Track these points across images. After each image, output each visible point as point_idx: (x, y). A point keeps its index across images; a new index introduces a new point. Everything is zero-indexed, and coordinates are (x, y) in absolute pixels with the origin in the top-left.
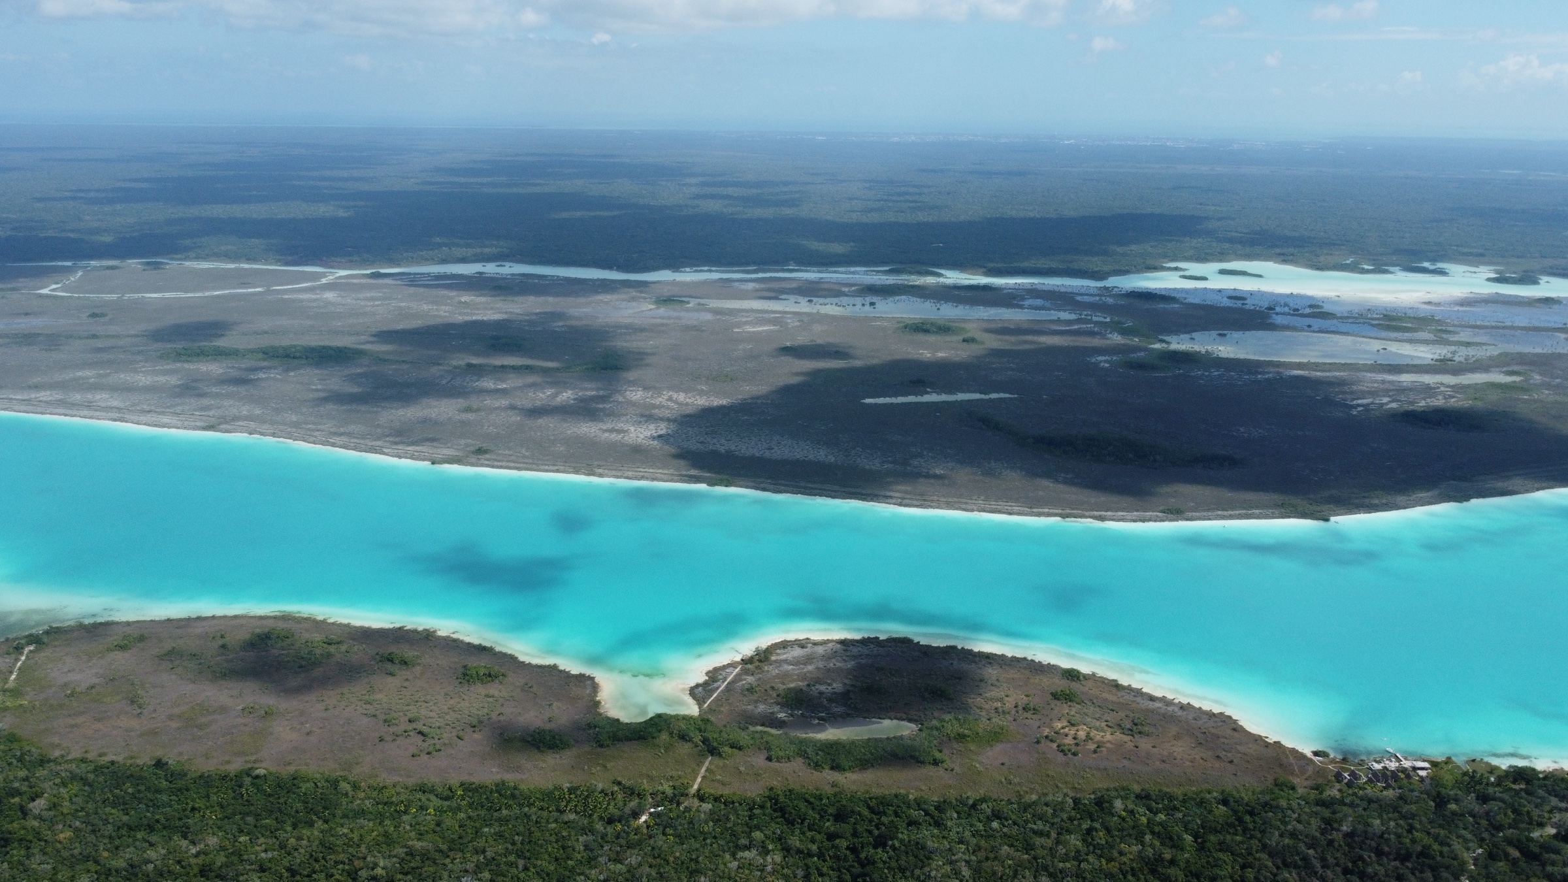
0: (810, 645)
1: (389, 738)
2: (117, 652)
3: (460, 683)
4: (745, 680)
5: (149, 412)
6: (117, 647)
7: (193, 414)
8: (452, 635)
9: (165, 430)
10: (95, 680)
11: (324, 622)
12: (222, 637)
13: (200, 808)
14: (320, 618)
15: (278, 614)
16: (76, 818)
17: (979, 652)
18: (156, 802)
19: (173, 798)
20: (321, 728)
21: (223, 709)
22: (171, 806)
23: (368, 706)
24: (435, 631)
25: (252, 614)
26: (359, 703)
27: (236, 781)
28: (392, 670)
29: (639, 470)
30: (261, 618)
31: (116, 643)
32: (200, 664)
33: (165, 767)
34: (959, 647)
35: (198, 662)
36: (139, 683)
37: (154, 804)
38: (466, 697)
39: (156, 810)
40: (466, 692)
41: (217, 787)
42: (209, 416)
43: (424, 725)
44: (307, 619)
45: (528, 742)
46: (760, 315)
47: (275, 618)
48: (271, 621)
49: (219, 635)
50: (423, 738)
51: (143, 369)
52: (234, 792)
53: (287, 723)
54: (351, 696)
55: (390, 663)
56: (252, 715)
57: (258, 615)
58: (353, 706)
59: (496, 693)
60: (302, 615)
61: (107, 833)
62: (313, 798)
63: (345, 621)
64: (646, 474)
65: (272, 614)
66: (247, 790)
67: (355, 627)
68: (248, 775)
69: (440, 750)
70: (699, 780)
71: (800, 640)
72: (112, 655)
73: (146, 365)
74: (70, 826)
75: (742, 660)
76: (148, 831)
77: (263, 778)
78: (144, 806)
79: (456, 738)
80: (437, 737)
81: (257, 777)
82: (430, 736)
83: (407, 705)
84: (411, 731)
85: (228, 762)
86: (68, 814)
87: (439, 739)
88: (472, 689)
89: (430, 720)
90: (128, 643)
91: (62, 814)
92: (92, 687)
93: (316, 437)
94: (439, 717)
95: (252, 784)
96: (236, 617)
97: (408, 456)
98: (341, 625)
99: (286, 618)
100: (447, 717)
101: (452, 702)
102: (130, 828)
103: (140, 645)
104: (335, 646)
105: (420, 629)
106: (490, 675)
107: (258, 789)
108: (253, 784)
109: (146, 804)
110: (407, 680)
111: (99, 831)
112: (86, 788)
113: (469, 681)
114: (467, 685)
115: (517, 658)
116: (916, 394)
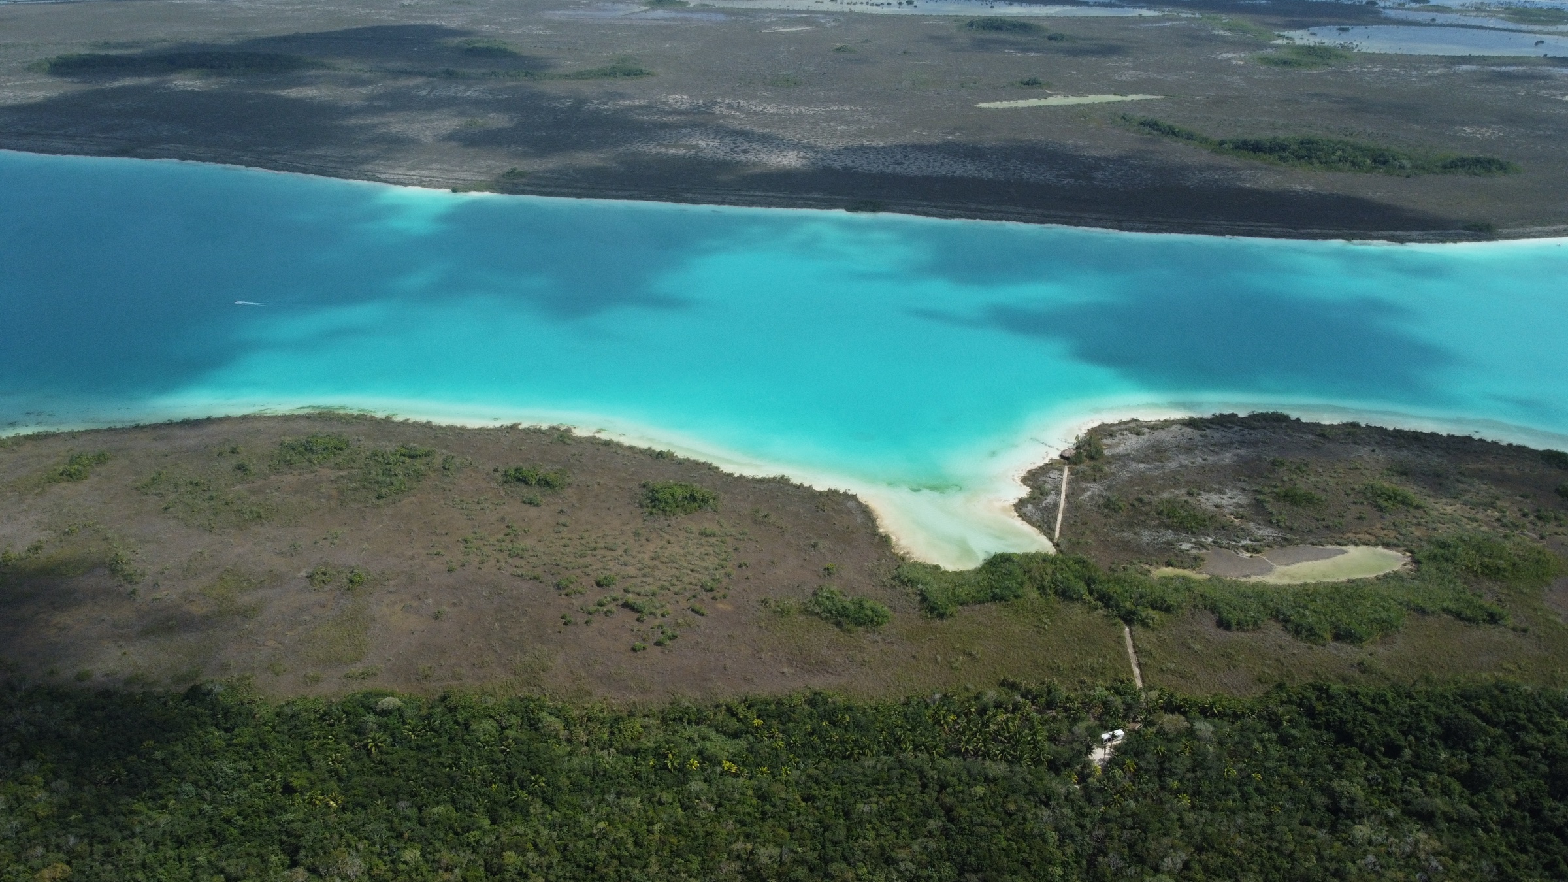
0: (1146, 430)
1: (581, 619)
2: (65, 484)
3: (651, 513)
4: (1088, 489)
5: (30, 134)
6: (64, 476)
7: (93, 137)
8: (598, 435)
9: (59, 157)
10: (43, 536)
11: (388, 421)
12: (234, 451)
13: (302, 787)
14: (380, 415)
15: (311, 411)
16: (66, 826)
17: (1395, 430)
18: (212, 777)
19: (244, 765)
20: (454, 605)
21: (276, 578)
22: (244, 786)
23: (518, 562)
24: (568, 430)
25: (269, 413)
26: (500, 556)
27: (348, 722)
28: (531, 496)
29: (742, 193)
30: (287, 418)
31: (61, 469)
32: (211, 498)
33: (208, 698)
34: (1363, 424)
35: (207, 495)
36: (116, 536)
37: (210, 783)
38: (672, 539)
39: (218, 795)
40: (667, 529)
41: (318, 738)
42: (115, 138)
43: (626, 591)
44: (358, 417)
45: (817, 614)
46: (784, 15)
47: (308, 417)
48: (303, 423)
49: (227, 448)
50: (637, 615)
51: (8, 84)
52: (351, 744)
53: (392, 598)
54: (481, 543)
55: (523, 485)
56: (328, 587)
57: (280, 413)
58: (492, 562)
59: (716, 529)
60: (350, 412)
61: (136, 860)
62: (503, 751)
63: (422, 419)
64: (755, 199)
65: (302, 412)
66: (374, 740)
67: (441, 428)
68: (369, 709)
69: (675, 637)
70: (1136, 671)
71: (1125, 423)
72: (56, 488)
73: (11, 78)
74: (59, 848)
75: (1062, 456)
76: (214, 842)
77: (396, 714)
78: (192, 788)
79: (689, 612)
80: (658, 612)
81: (385, 713)
82: (646, 611)
83: (581, 556)
84: (609, 602)
85: (316, 680)
86: (47, 817)
87: (663, 616)
88: (673, 522)
89: (633, 581)
90: (80, 468)
91: (37, 819)
92: (37, 548)
93: (275, 161)
94: (645, 576)
95: (380, 726)
96: (245, 418)
97: (415, 182)
98: (416, 425)
99: (325, 417)
100: (657, 573)
101: (651, 547)
102: (179, 843)
103: (102, 470)
104: (424, 460)
105: (545, 426)
106: (693, 498)
107: (393, 735)
108: (382, 727)
109: (195, 783)
110: (561, 511)
111: (119, 852)
112: (72, 754)
113: (664, 510)
114: (662, 518)
115: (717, 468)
116: (1038, 97)
